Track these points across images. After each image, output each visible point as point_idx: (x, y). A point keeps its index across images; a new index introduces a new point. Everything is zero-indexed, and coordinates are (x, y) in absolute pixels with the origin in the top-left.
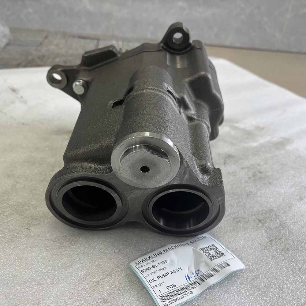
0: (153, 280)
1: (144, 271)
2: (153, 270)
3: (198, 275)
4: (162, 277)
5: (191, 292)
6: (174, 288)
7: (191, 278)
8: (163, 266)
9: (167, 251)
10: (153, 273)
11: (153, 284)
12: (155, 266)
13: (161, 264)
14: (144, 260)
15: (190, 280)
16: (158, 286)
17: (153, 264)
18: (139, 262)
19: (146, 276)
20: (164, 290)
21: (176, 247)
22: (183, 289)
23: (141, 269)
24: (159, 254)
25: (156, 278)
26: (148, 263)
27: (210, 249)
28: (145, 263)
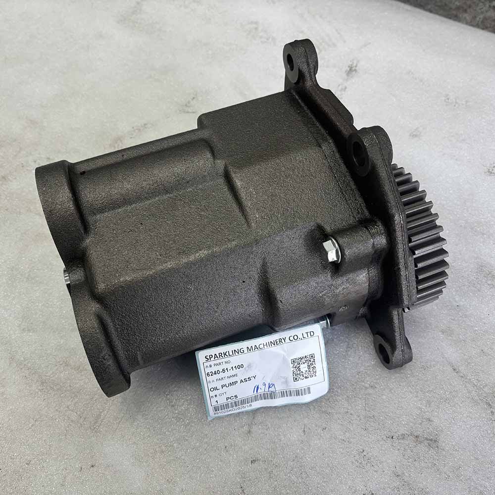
0: (216, 389)
1: (210, 374)
2: (222, 375)
3: (270, 388)
4: (227, 386)
5: (251, 405)
6: (234, 399)
7: (259, 389)
8: (235, 371)
9: (251, 351)
10: (220, 379)
11: (212, 394)
12: (226, 371)
13: (234, 369)
14: (217, 357)
15: (257, 392)
16: (218, 396)
17: (225, 366)
18: (211, 357)
19: (210, 382)
20: (222, 400)
21: (265, 347)
22: (243, 402)
23: (208, 370)
24: (238, 353)
25: (219, 387)
26: (220, 364)
27: (304, 362)
28: (216, 362)
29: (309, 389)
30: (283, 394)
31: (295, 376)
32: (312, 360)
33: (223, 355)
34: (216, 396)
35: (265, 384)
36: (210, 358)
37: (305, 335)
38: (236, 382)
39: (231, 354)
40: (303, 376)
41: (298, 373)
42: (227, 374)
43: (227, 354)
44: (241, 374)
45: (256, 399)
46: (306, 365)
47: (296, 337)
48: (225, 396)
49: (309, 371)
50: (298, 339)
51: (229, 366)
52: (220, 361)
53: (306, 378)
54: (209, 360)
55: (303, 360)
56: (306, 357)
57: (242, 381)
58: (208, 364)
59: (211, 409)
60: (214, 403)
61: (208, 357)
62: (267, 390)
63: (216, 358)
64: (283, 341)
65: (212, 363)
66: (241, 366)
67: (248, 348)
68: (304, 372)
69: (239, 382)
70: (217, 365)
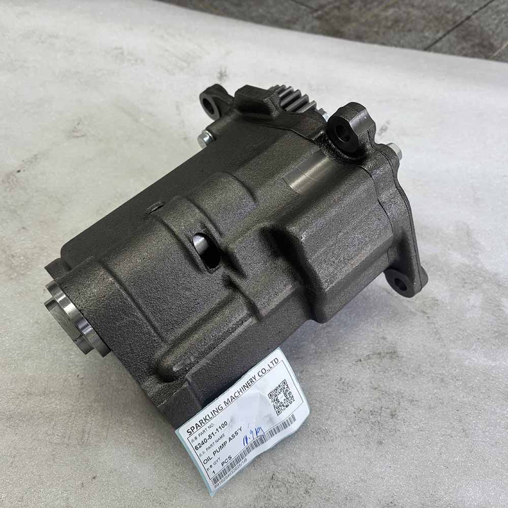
0: (209, 459)
1: (199, 447)
2: (210, 442)
3: (258, 434)
4: (218, 450)
5: (246, 460)
6: (229, 461)
7: (248, 439)
8: (221, 432)
9: (229, 403)
10: (209, 448)
11: (207, 466)
12: (212, 436)
13: (219, 430)
14: (199, 426)
15: (247, 443)
16: (213, 465)
17: (209, 432)
18: (193, 428)
19: (200, 455)
20: (218, 468)
21: (241, 393)
22: (238, 460)
23: (195, 444)
25: (211, 455)
26: (204, 431)
28: (199, 432)
29: (293, 416)
30: (272, 433)
31: (276, 410)
32: (286, 386)
33: (204, 421)
34: (211, 466)
35: (252, 432)
36: (192, 430)
37: (271, 365)
38: (225, 443)
39: (211, 416)
40: (284, 406)
41: (279, 405)
42: (214, 438)
43: (208, 418)
44: (228, 432)
45: (248, 450)
46: (282, 394)
47: (264, 371)
48: (219, 463)
49: (287, 399)
50: (267, 372)
51: (213, 430)
52: (203, 428)
53: (287, 406)
54: (192, 433)
55: (279, 390)
56: (279, 386)
57: (230, 439)
58: (193, 437)
59: (210, 483)
60: (212, 476)
61: (190, 430)
62: (255, 436)
63: (198, 428)
64: (254, 380)
65: (196, 435)
66: (225, 424)
67: (225, 402)
68: (283, 402)
69: (228, 441)
70: (202, 433)
